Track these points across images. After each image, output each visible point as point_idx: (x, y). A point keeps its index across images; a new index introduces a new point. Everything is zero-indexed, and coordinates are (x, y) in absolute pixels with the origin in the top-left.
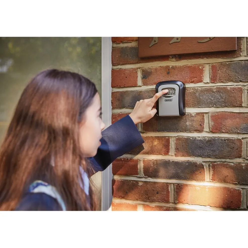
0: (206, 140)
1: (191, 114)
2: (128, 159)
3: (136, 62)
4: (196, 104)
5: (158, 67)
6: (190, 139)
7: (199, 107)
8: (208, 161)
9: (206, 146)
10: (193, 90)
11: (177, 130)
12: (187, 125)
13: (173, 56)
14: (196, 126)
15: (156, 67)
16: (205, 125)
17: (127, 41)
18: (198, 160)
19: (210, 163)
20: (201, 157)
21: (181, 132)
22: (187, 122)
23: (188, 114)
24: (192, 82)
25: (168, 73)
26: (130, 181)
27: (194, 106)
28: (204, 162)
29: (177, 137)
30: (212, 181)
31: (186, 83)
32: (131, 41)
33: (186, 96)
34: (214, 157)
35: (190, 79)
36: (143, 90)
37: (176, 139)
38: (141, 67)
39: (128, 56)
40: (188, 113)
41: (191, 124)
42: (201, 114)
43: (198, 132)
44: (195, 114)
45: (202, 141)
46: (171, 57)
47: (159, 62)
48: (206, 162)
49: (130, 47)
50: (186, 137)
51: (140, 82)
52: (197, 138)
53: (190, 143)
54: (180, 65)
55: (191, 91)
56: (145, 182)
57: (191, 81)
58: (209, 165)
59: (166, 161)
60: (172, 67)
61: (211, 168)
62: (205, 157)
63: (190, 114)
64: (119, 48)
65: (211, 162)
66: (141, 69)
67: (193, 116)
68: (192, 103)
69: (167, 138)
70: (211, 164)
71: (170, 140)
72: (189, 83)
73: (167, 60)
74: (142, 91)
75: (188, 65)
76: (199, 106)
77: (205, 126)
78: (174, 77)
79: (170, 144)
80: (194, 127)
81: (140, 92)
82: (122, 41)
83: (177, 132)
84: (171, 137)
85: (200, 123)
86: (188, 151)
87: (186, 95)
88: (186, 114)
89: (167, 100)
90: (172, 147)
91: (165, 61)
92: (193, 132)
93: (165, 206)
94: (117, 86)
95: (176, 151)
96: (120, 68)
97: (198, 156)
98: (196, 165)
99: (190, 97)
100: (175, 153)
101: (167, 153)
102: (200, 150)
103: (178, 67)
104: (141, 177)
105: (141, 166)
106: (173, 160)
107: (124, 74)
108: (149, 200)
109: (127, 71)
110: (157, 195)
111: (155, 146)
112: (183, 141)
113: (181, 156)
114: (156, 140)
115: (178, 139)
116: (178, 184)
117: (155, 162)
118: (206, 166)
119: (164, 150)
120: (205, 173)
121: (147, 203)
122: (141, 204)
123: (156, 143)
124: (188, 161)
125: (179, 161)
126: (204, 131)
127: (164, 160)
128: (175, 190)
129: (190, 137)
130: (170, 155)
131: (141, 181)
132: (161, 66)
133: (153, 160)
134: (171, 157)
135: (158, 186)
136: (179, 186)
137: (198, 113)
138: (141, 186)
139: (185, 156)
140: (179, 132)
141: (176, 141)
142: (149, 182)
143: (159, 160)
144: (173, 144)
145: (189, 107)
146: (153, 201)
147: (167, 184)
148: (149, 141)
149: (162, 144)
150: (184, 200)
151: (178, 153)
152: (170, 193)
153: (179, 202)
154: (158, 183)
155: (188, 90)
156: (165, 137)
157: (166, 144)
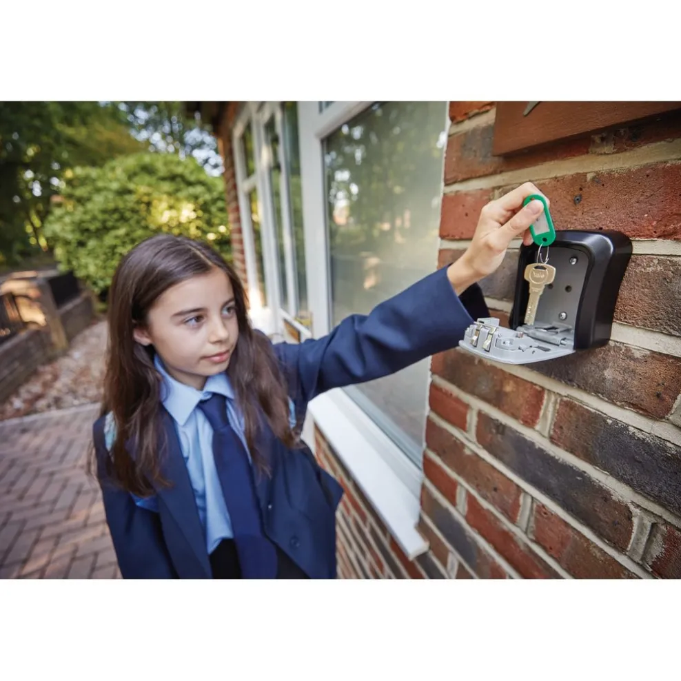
0: (666, 451)
1: (630, 350)
2: (451, 395)
3: (491, 170)
4: (659, 319)
5: (547, 182)
6: (605, 421)
7: (670, 335)
8: (653, 513)
9: (661, 469)
10: (659, 268)
11: (571, 381)
12: (604, 379)
13: (604, 135)
14: (638, 394)
15: (542, 182)
16: (677, 402)
17: (476, 111)
18: (621, 492)
19: (660, 521)
20: (630, 486)
21: (581, 388)
22: (608, 370)
23: (618, 345)
24: (665, 236)
25: (577, 201)
26: (452, 436)
27: (652, 324)
28: (638, 506)
29: (566, 396)
30: (650, 570)
31: (639, 236)
32: (488, 108)
33: (624, 283)
35: (658, 221)
37: (561, 400)
38: (502, 184)
39: (475, 156)
40: (617, 342)
41: (620, 378)
42: (671, 360)
43: (641, 412)
44: (648, 353)
45: (648, 444)
46: (597, 139)
47: (556, 161)
48: (646, 510)
49: (484, 125)
50: (593, 411)
52: (631, 429)
53: (602, 432)
54: (627, 166)
55: (650, 270)
56: (477, 455)
57: (664, 231)
58: (654, 525)
59: (524, 439)
60: (593, 179)
61: (659, 537)
62: (645, 495)
63: (624, 348)
64: (461, 135)
65: (664, 520)
66: (501, 190)
67: (632, 358)
68: (642, 314)
69: (537, 387)
70: (663, 528)
71: (546, 396)
72: (652, 236)
73: (584, 154)
75: (666, 162)
76: (674, 329)
77: (675, 406)
78: (596, 214)
79: (543, 407)
80: (629, 392)
82: (466, 114)
83: (567, 384)
84: (549, 390)
85: (660, 389)
86: (590, 449)
87: (628, 282)
88: (612, 343)
90: (545, 416)
91: (574, 156)
92: (622, 407)
93: (507, 524)
94: (448, 236)
95: (555, 431)
96: (457, 192)
97: (621, 478)
98: (605, 495)
99: (643, 293)
100: (552, 433)
101: (530, 422)
102: (632, 469)
103: (616, 175)
104: (470, 441)
105: (472, 420)
106: (542, 447)
107: (463, 206)
108: (479, 491)
109: (469, 198)
110: (493, 493)
111: (506, 394)
112: (582, 415)
113: (567, 450)
114: (511, 382)
115: (569, 406)
116: (543, 506)
117: (501, 429)
118: (641, 519)
119: (525, 411)
120: (633, 536)
121: (474, 492)
122: (464, 487)
123: (508, 388)
124: (585, 472)
125: (557, 458)
126: (668, 419)
127: (520, 433)
128: (534, 513)
129: (605, 416)
130: (538, 431)
131: (468, 448)
132: (558, 175)
133: (497, 420)
134: (538, 436)
135: (498, 478)
136: (544, 510)
137: (660, 354)
138: (468, 457)
139: (578, 456)
140: (573, 386)
141: (560, 405)
142: (483, 460)
143: (510, 429)
144: (551, 408)
145: (629, 324)
146: (485, 497)
147: (518, 486)
148: (495, 377)
149: (523, 396)
150: (551, 549)
151: (559, 438)
152: (521, 509)
153: (537, 542)
154: (499, 472)
155: (639, 265)
156: (532, 383)
157: (534, 402)
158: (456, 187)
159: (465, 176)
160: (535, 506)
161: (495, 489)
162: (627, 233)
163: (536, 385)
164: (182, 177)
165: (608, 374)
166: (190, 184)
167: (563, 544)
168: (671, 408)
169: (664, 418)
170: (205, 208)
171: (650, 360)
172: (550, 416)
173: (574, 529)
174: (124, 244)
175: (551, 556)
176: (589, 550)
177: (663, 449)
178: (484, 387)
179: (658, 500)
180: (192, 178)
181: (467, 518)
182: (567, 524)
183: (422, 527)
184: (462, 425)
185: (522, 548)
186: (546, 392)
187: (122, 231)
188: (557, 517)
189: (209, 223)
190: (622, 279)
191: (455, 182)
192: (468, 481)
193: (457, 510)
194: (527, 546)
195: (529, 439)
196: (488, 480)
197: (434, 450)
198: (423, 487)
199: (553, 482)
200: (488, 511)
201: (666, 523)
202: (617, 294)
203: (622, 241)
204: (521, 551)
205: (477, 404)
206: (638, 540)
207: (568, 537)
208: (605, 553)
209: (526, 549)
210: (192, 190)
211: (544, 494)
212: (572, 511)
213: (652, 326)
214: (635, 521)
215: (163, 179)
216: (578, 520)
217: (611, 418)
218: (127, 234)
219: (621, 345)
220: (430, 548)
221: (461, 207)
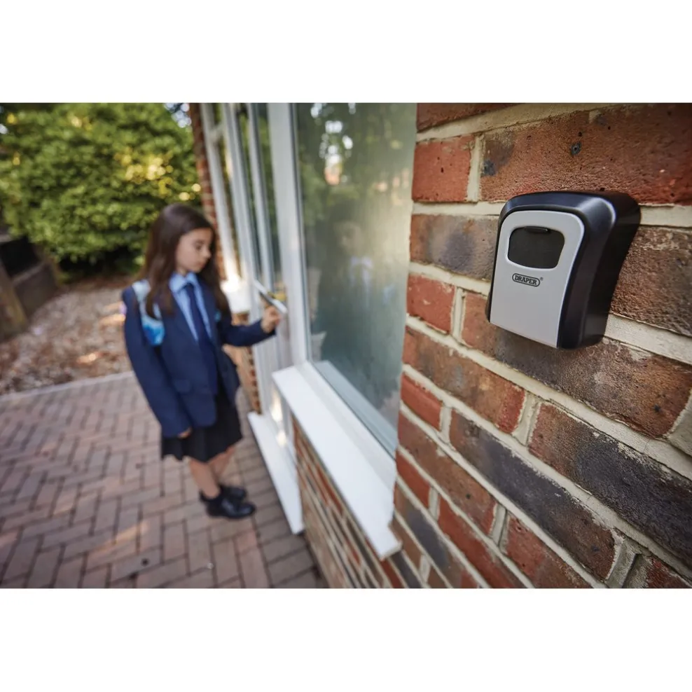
0: (660, 476)
1: (628, 351)
2: (424, 389)
3: (472, 109)
4: (667, 313)
5: (538, 124)
6: (591, 434)
7: (679, 334)
8: (638, 543)
9: (652, 495)
10: (673, 245)
11: (554, 382)
12: (594, 384)
14: (632, 405)
15: (531, 125)
16: (680, 419)
18: (604, 515)
19: (646, 553)
20: (615, 511)
21: (566, 393)
22: (599, 373)
23: (613, 343)
24: (684, 200)
25: (575, 151)
26: (425, 434)
27: (657, 319)
28: (622, 534)
29: (547, 401)
31: (651, 200)
33: (627, 264)
34: (675, 553)
35: (678, 180)
36: (477, 218)
37: (543, 405)
38: (485, 128)
40: (613, 340)
41: (612, 384)
42: (676, 367)
43: (634, 427)
44: (649, 355)
45: (640, 466)
48: (630, 538)
50: (578, 420)
51: (473, 188)
52: (621, 446)
53: (587, 446)
55: (661, 247)
56: (450, 458)
57: (684, 194)
58: (637, 556)
59: (500, 445)
60: (598, 117)
61: (643, 570)
62: (631, 522)
63: (620, 348)
65: (651, 552)
66: (483, 136)
67: (632, 363)
68: (646, 305)
69: (516, 388)
70: (649, 561)
71: (525, 398)
72: (667, 201)
74: (474, 220)
76: (684, 326)
77: (676, 424)
78: (597, 169)
79: (521, 411)
80: (622, 402)
81: (470, 221)
83: (551, 387)
84: (528, 392)
85: (660, 402)
86: (572, 464)
87: (631, 263)
88: (605, 341)
89: (519, 278)
90: (524, 422)
92: (612, 419)
93: (479, 534)
94: (421, 198)
95: (533, 440)
96: (432, 139)
97: (605, 501)
98: (585, 517)
99: (649, 277)
100: (530, 441)
101: (507, 428)
102: (619, 491)
103: (628, 114)
104: (444, 442)
105: (446, 418)
106: (519, 456)
107: (439, 158)
108: (452, 496)
109: (445, 148)
110: (466, 499)
111: (482, 393)
112: (565, 424)
113: (546, 463)
114: (488, 379)
115: (550, 411)
116: (518, 521)
117: (475, 430)
118: (624, 548)
119: (501, 414)
120: (614, 564)
121: (446, 497)
122: (437, 490)
123: (484, 387)
124: (565, 490)
125: (535, 470)
126: (666, 439)
127: (496, 438)
128: (508, 526)
129: (592, 428)
130: (514, 437)
131: (441, 449)
132: (553, 115)
133: (472, 421)
134: (516, 444)
135: (471, 485)
136: (518, 525)
137: (664, 358)
138: (441, 459)
139: (558, 470)
140: (557, 389)
141: (541, 410)
142: (456, 463)
143: (486, 432)
144: (530, 414)
145: (629, 318)
146: (457, 504)
147: (492, 497)
148: (471, 372)
149: (500, 397)
150: (524, 565)
151: (538, 448)
152: (494, 520)
153: (510, 556)
154: (473, 479)
155: (648, 240)
156: (510, 382)
157: (511, 405)
158: (431, 134)
159: (441, 119)
160: (509, 519)
161: (468, 497)
162: (636, 196)
163: (515, 384)
164: (146, 124)
165: (599, 378)
166: (156, 134)
167: (536, 563)
168: (671, 426)
169: (661, 436)
170: (175, 162)
171: (650, 364)
172: (528, 422)
173: (550, 549)
174: (83, 204)
175: (524, 573)
176: (564, 573)
177: (658, 474)
178: (459, 384)
179: (644, 529)
180: (159, 127)
181: (439, 522)
182: (542, 543)
183: (395, 526)
184: (435, 422)
185: (494, 560)
186: (526, 393)
187: (80, 190)
188: (532, 534)
189: (181, 181)
190: (624, 259)
191: (429, 128)
192: (441, 484)
193: (430, 513)
194: (500, 560)
195: (505, 446)
196: (461, 485)
197: (407, 448)
198: (397, 486)
199: (529, 495)
200: (460, 517)
201: (652, 556)
202: (617, 278)
203: (629, 207)
204: (493, 564)
205: (451, 402)
206: (618, 569)
207: (543, 557)
208: (581, 578)
209: (498, 563)
210: (159, 141)
211: (519, 508)
212: (548, 529)
213: (658, 322)
214: (618, 549)
215: (124, 127)
216: (555, 541)
217: (598, 431)
218: (86, 193)
219: (617, 344)
220: (403, 547)
221: (437, 161)
